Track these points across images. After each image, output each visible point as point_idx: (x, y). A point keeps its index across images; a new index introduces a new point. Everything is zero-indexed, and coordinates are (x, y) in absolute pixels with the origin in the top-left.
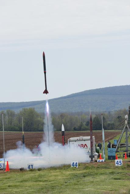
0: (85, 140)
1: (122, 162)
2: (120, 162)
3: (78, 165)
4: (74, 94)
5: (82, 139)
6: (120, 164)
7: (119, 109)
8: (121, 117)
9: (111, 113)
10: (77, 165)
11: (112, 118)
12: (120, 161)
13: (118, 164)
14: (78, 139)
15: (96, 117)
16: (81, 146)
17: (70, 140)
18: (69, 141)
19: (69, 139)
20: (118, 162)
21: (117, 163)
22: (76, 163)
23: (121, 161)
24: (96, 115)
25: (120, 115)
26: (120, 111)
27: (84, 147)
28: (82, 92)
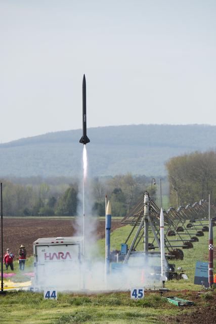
0: (67, 245)
1: (143, 292)
2: (139, 293)
3: (56, 295)
4: (24, 139)
5: (62, 242)
6: (140, 295)
7: (117, 173)
8: (120, 190)
9: (99, 180)
10: (55, 297)
11: (102, 191)
12: (140, 290)
13: (136, 295)
14: (53, 243)
15: (69, 189)
16: (59, 255)
17: (37, 243)
18: (36, 246)
19: (35, 242)
20: (136, 293)
21: (133, 295)
22: (54, 292)
23: (142, 290)
24: (71, 185)
25: (119, 187)
26: (120, 177)
27: (65, 258)
28: (43, 135)
